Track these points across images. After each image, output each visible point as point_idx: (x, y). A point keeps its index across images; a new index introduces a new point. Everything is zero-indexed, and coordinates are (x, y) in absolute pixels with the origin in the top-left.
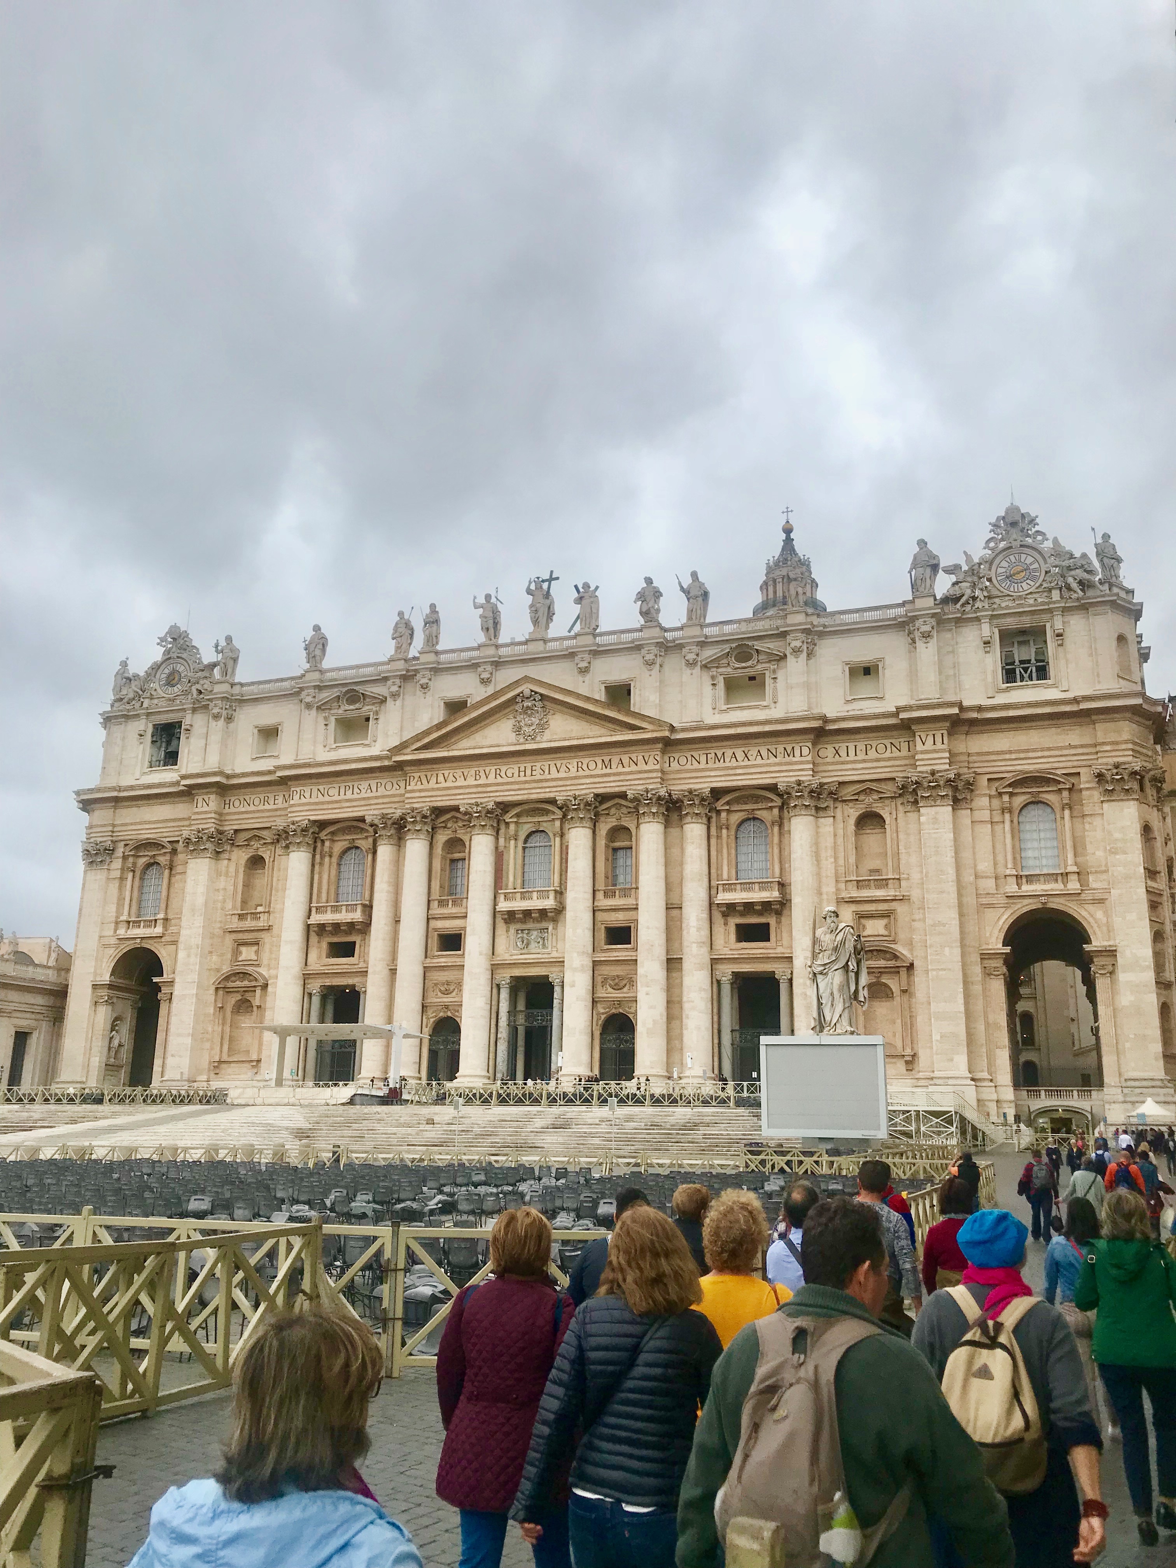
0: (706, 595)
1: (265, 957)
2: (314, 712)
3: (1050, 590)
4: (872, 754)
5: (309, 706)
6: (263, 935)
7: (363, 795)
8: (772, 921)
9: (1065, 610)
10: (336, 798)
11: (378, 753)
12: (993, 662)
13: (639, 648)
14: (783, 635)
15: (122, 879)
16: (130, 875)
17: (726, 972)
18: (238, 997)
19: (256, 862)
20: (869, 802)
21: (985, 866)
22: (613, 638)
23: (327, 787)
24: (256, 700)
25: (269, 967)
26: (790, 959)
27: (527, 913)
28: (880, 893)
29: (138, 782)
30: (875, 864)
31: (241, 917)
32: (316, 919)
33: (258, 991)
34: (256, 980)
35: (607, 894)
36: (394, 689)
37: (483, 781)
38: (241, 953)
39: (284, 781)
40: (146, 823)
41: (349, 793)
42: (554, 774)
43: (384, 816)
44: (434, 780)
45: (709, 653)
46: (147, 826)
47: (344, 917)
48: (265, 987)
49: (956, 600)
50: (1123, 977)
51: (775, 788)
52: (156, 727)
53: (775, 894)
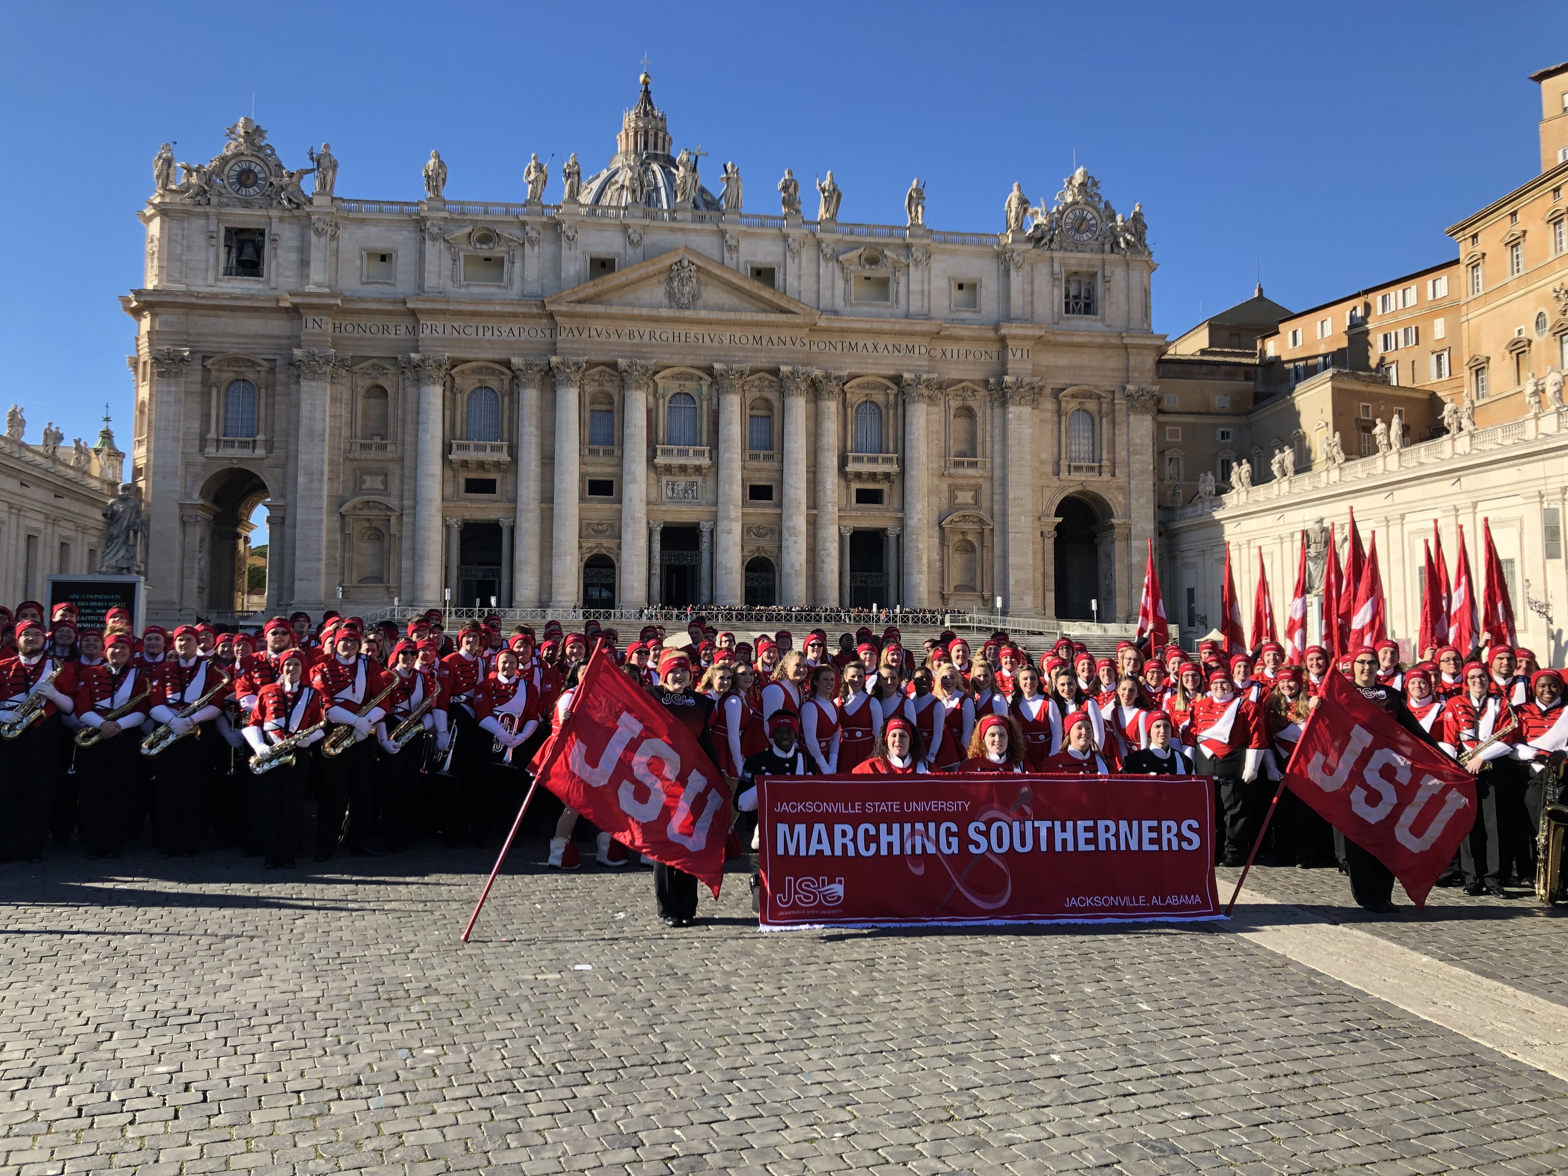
1: (395, 487)
2: (440, 245)
3: (1103, 244)
5: (434, 239)
6: (390, 466)
7: (504, 338)
8: (886, 487)
9: (1113, 263)
10: (474, 337)
11: (518, 298)
12: (1059, 295)
13: (784, 237)
14: (907, 246)
15: (204, 394)
16: (214, 391)
17: (852, 526)
18: (368, 525)
19: (376, 392)
20: (967, 399)
21: (1044, 456)
22: (757, 222)
23: (463, 325)
24: (363, 221)
26: (902, 520)
27: (683, 469)
28: (971, 472)
29: (214, 290)
30: (963, 447)
31: (366, 447)
32: (458, 456)
34: (389, 508)
35: (753, 457)
36: (533, 234)
37: (637, 340)
38: (363, 482)
39: (413, 312)
40: (230, 335)
41: (488, 334)
42: (708, 343)
43: (533, 364)
44: (585, 335)
45: (845, 252)
46: (234, 340)
47: (488, 456)
48: (400, 517)
49: (1038, 240)
50: (1134, 543)
51: (897, 380)
52: (228, 230)
53: (894, 468)
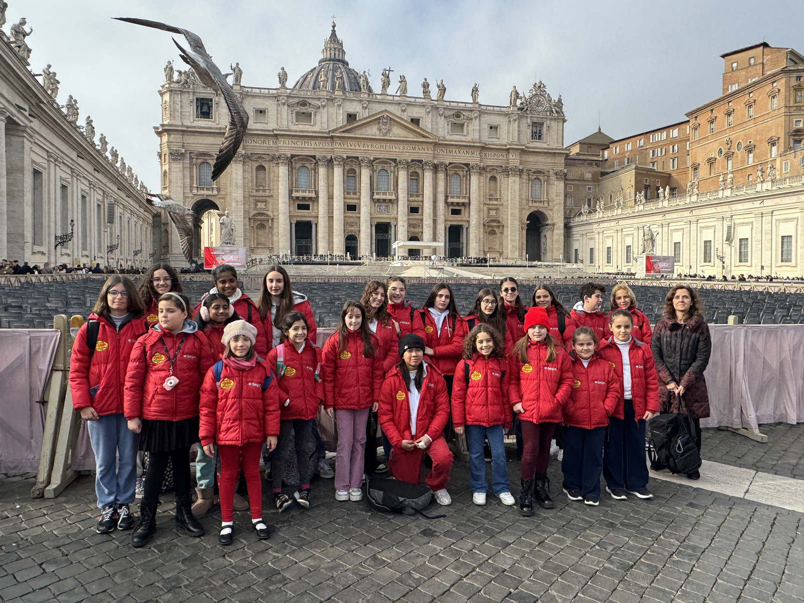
0: (445, 89)
1: (270, 207)
2: (286, 106)
3: (547, 111)
4: (496, 157)
5: (284, 104)
6: (268, 199)
7: (313, 146)
8: (463, 208)
9: (551, 119)
10: (300, 146)
11: (318, 130)
12: (529, 132)
13: (424, 106)
14: (472, 111)
15: (191, 169)
16: (195, 167)
17: (449, 224)
18: (259, 223)
19: (261, 168)
20: (494, 173)
21: (523, 196)
22: (413, 100)
23: (296, 141)
24: (254, 96)
25: (273, 212)
26: (469, 221)
27: (384, 200)
28: (495, 202)
29: (193, 125)
30: (492, 192)
31: (257, 191)
32: (295, 194)
33: (270, 221)
34: (268, 216)
35: (412, 196)
36: (324, 103)
37: (366, 148)
38: (257, 205)
39: (276, 135)
40: (201, 144)
41: (306, 145)
42: (394, 149)
43: (324, 157)
44: (346, 146)
45: (448, 113)
46: (202, 146)
47: (307, 195)
48: (272, 219)
49: (522, 109)
50: (555, 231)
51: (467, 165)
52: (197, 99)
53: (466, 201)
